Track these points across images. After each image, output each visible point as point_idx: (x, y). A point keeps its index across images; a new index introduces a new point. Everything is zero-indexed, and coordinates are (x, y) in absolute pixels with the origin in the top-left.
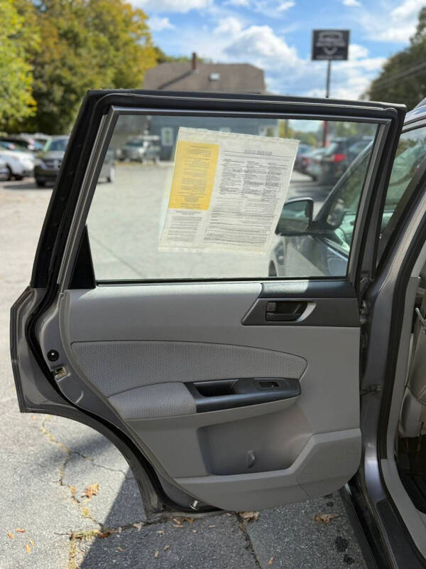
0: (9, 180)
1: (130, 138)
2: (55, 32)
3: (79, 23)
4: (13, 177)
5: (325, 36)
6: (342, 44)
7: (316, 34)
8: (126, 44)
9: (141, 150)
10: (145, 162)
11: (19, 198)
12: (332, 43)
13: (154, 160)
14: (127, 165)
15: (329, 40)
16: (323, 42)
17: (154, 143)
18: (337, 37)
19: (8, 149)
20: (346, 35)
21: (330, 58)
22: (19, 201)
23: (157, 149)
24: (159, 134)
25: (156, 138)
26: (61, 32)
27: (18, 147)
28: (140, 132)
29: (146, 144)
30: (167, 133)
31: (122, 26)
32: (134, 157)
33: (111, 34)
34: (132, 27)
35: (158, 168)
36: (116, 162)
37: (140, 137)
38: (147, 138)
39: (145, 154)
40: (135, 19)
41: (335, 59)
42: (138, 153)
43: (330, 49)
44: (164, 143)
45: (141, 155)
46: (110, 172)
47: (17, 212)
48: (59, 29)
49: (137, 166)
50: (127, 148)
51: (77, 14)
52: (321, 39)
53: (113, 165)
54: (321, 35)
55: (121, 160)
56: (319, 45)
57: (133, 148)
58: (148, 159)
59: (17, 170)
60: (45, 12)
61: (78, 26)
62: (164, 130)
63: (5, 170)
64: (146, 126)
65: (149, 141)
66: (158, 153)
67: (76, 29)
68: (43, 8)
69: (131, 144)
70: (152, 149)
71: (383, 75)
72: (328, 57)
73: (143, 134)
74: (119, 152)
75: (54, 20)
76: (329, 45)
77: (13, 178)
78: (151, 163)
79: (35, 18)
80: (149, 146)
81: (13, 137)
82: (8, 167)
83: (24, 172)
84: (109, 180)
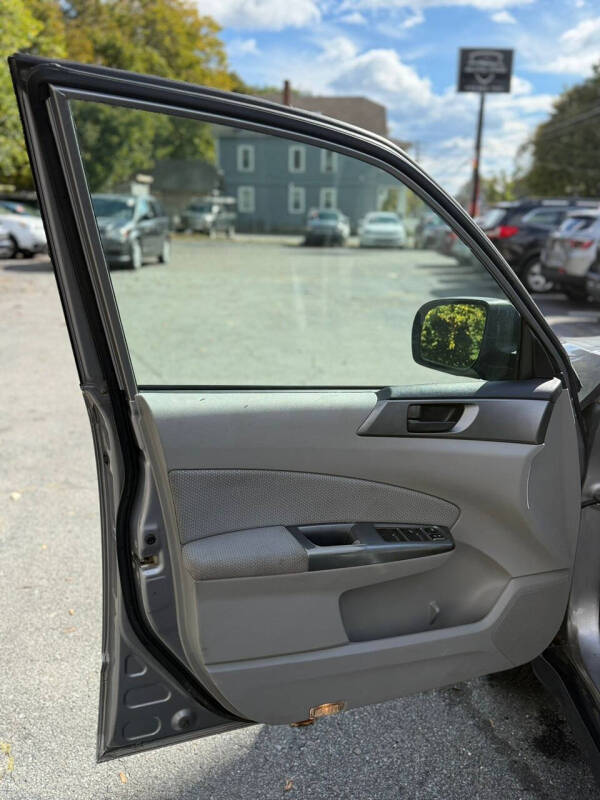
0: (13, 257)
1: (194, 200)
2: (89, 46)
3: (123, 33)
4: (18, 252)
5: (477, 58)
6: (502, 70)
7: (465, 54)
8: (190, 66)
9: (209, 218)
10: (213, 235)
11: (25, 285)
12: (487, 67)
13: (227, 232)
14: (188, 239)
15: (483, 63)
16: (474, 67)
17: (227, 207)
18: (494, 59)
19: (14, 212)
20: (508, 56)
21: (484, 89)
22: (23, 291)
23: (232, 216)
24: (235, 195)
25: (230, 200)
26: (98, 47)
27: (29, 210)
28: (207, 192)
29: (215, 209)
30: (246, 193)
31: (183, 40)
32: (199, 227)
33: (167, 50)
34: (200, 44)
35: (233, 242)
36: (172, 234)
37: (208, 199)
38: (217, 200)
39: (214, 223)
40: (204, 31)
41: (491, 91)
42: (205, 222)
43: (485, 76)
44: (242, 208)
45: (209, 226)
46: (162, 247)
47: (18, 307)
48: (95, 42)
49: (202, 240)
50: (189, 214)
51: (120, 23)
52: (472, 62)
53: (168, 238)
54: (472, 56)
55: (180, 231)
56: (469, 70)
57: (197, 215)
58: (218, 231)
59: (25, 242)
60: (75, 18)
61: (120, 39)
62: (241, 190)
63: (7, 243)
64: (217, 184)
65: (219, 204)
66: (232, 222)
67: (119, 44)
68: (73, 13)
69: (194, 208)
70: (225, 216)
71: (554, 116)
72: (481, 88)
73: (213, 196)
74: (177, 220)
75: (89, 30)
76: (483, 70)
77: (20, 255)
78: (223, 236)
79: (61, 26)
80: (219, 213)
81: (23, 194)
82: (12, 238)
83: (36, 246)
84: (161, 260)
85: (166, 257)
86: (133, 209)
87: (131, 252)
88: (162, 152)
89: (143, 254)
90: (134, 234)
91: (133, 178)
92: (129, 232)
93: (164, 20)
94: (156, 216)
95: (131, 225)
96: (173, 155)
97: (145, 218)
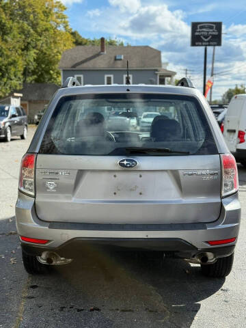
6: (216, 33)
12: (208, 32)
15: (205, 30)
16: (200, 32)
18: (211, 27)
21: (206, 44)
41: (210, 45)
43: (206, 37)
52: (199, 29)
54: (199, 26)
56: (197, 34)
76: (205, 34)
84: (22, 137)
85: (25, 136)
86: (8, 111)
87: (6, 133)
88: (30, 79)
89: (12, 134)
90: (7, 124)
91: (11, 94)
92: (5, 123)
93: (30, 5)
94: (20, 115)
95: (6, 120)
96: (36, 80)
97: (14, 116)
